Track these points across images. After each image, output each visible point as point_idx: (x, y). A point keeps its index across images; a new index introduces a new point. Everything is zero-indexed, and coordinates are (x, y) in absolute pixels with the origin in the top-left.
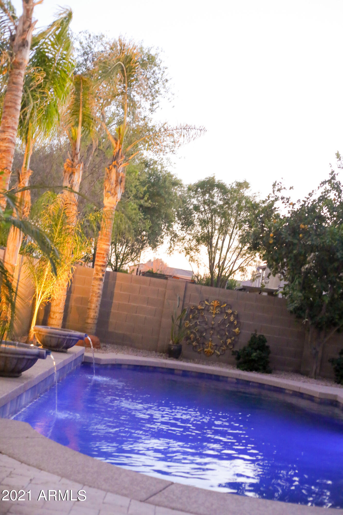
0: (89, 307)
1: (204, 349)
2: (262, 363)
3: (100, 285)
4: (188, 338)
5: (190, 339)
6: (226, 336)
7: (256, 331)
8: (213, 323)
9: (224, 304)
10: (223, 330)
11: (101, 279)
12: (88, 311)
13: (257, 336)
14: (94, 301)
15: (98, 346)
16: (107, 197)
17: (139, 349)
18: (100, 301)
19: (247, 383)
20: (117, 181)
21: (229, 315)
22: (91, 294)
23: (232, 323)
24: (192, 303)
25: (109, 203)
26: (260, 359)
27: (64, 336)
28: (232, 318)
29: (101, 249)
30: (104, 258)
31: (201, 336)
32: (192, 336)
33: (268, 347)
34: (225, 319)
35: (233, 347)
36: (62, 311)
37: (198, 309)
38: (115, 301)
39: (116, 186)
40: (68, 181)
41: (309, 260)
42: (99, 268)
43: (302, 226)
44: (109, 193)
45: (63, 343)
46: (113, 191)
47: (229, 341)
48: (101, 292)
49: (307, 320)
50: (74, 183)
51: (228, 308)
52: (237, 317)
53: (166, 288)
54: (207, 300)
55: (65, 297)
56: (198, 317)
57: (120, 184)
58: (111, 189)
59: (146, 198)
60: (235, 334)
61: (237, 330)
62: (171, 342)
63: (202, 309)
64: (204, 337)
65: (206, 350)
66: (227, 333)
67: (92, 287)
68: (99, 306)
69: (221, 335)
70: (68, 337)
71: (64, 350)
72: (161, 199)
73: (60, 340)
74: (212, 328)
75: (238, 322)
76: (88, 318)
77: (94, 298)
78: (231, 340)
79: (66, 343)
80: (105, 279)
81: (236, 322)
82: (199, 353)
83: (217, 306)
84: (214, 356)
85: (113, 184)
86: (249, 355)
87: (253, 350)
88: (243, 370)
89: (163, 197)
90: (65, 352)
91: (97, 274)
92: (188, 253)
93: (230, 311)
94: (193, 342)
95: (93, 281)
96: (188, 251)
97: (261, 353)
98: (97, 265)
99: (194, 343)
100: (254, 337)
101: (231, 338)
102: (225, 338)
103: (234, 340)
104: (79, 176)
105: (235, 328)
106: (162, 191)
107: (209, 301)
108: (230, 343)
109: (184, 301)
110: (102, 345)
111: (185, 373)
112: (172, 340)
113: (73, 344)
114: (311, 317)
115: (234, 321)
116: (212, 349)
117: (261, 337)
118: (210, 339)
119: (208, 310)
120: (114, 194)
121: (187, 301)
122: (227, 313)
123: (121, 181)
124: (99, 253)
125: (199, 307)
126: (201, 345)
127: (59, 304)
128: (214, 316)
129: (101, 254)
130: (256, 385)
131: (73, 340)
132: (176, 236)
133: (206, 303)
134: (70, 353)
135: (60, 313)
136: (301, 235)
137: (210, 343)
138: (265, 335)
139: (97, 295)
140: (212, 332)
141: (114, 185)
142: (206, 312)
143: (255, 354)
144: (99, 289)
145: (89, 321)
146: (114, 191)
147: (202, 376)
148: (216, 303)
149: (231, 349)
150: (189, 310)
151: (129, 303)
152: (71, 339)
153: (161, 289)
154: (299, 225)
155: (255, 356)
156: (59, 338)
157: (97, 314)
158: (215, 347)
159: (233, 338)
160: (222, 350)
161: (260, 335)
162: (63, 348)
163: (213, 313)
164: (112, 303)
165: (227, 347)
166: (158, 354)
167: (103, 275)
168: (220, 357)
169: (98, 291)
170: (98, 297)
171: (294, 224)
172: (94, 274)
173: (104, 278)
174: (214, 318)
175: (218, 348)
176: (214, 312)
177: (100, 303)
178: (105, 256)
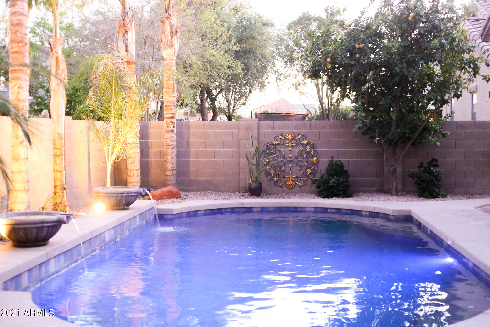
0: (165, 160)
1: (285, 183)
2: (341, 188)
3: (172, 136)
4: (268, 174)
5: (271, 174)
6: (305, 167)
7: (332, 157)
8: (290, 156)
9: (298, 135)
10: (302, 161)
11: (173, 131)
12: (165, 164)
13: (334, 162)
14: (170, 153)
15: (178, 196)
16: (165, 50)
17: (223, 192)
18: (175, 152)
19: (325, 210)
20: (172, 32)
21: (305, 146)
22: (165, 147)
23: (309, 153)
24: (267, 140)
25: (168, 55)
26: (338, 184)
27: (121, 194)
28: (308, 149)
29: (168, 102)
30: (172, 109)
31: (281, 171)
32: (272, 171)
33: (346, 171)
34: (302, 151)
35: (314, 177)
36: (139, 167)
37: (273, 145)
38: (193, 150)
39: (172, 37)
40: (122, 41)
41: (369, 79)
42: (169, 120)
43: (357, 46)
44: (166, 46)
45: (122, 201)
46: (169, 43)
47: (309, 171)
48: (174, 143)
49: (378, 139)
50: (129, 42)
51: (303, 139)
52: (313, 147)
53: (239, 129)
54: (282, 135)
55: (139, 154)
56: (274, 152)
57: (176, 35)
58: (168, 41)
59: (233, 42)
60: (313, 164)
61: (315, 159)
62: (250, 181)
63: (277, 144)
64: (283, 171)
65: (287, 183)
66: (306, 164)
67: (165, 140)
68: (175, 157)
69: (301, 167)
70: (125, 195)
71: (125, 207)
72: (256, 41)
73: (119, 198)
74: (290, 161)
75: (314, 151)
76: (166, 170)
77: (168, 150)
78: (311, 170)
79: (125, 200)
80: (177, 130)
81: (312, 152)
82: (282, 187)
83: (293, 139)
84: (296, 188)
85: (168, 36)
86: (327, 181)
87: (331, 177)
88: (324, 198)
89: (256, 39)
90: (127, 209)
91: (167, 126)
92: (297, 88)
93: (305, 142)
94: (274, 177)
95: (165, 134)
96: (297, 86)
97: (339, 178)
98: (166, 118)
99: (275, 179)
100: (331, 163)
101: (310, 168)
102: (304, 169)
103: (313, 170)
104: (132, 34)
105: (313, 157)
106: (255, 34)
107: (284, 136)
108: (310, 173)
109: (258, 139)
110: (182, 194)
111: (264, 210)
112: (251, 179)
113: (132, 200)
114: (383, 135)
115: (310, 151)
116: (293, 181)
117: (338, 163)
118: (290, 172)
119: (284, 144)
120: (171, 46)
121: (261, 139)
122: (302, 144)
123: (176, 32)
124: (166, 106)
125: (275, 142)
126: (282, 179)
127: (134, 161)
128: (290, 149)
129: (168, 106)
130: (334, 211)
131: (132, 196)
132: (281, 74)
133: (281, 137)
134: (132, 209)
135: (137, 170)
136: (357, 56)
137: (290, 176)
138: (341, 160)
139: (171, 147)
140: (290, 165)
141: (170, 37)
142: (282, 146)
143: (333, 180)
144: (172, 141)
145: (168, 173)
146: (171, 43)
147: (279, 209)
148: (290, 136)
149: (312, 178)
150: (265, 147)
151: (207, 150)
152: (129, 196)
153: (235, 131)
154: (355, 46)
155: (333, 182)
156: (117, 197)
157: (174, 166)
158: (296, 179)
159: (312, 168)
160: (304, 181)
161: (337, 161)
162: (124, 206)
163: (288, 146)
164: (189, 152)
165: (308, 177)
166: (241, 194)
167: (174, 127)
168: (303, 188)
169: (171, 143)
170: (173, 148)
171: (349, 45)
172: (165, 127)
173: (175, 129)
174: (290, 151)
175: (299, 179)
176: (290, 144)
177: (175, 155)
178: (172, 107)
